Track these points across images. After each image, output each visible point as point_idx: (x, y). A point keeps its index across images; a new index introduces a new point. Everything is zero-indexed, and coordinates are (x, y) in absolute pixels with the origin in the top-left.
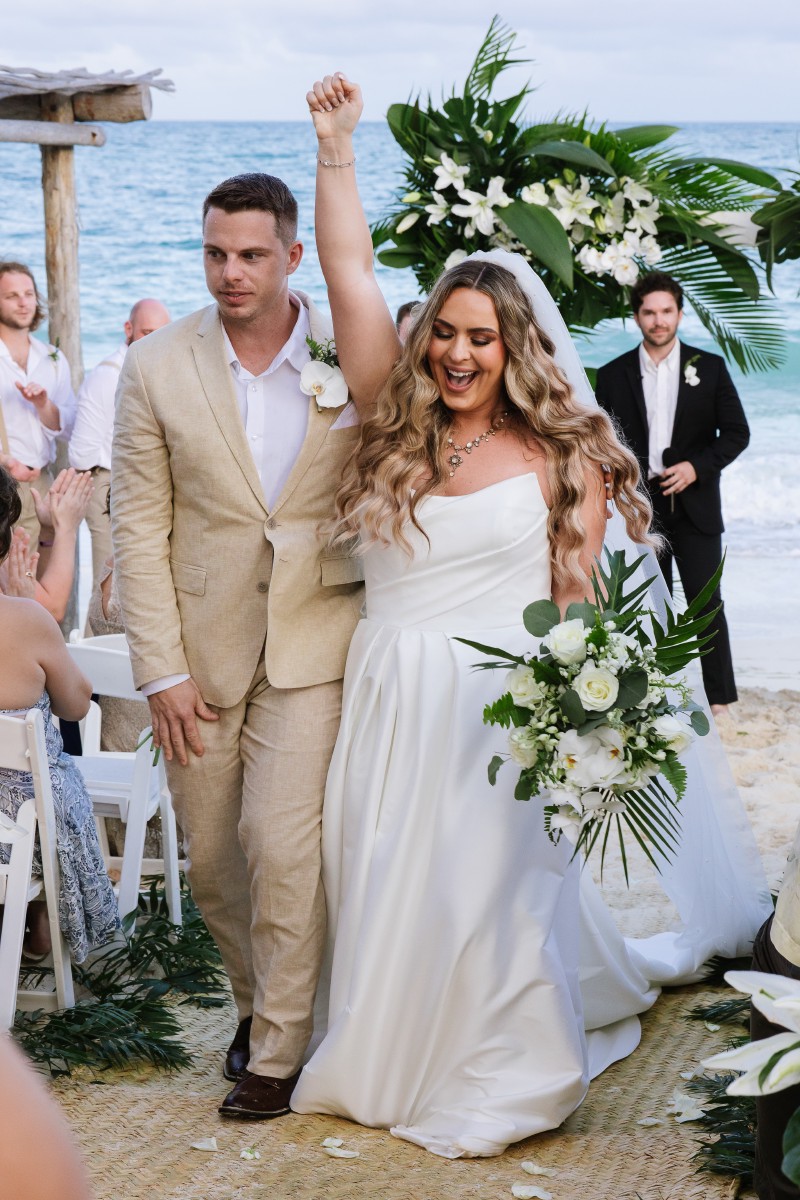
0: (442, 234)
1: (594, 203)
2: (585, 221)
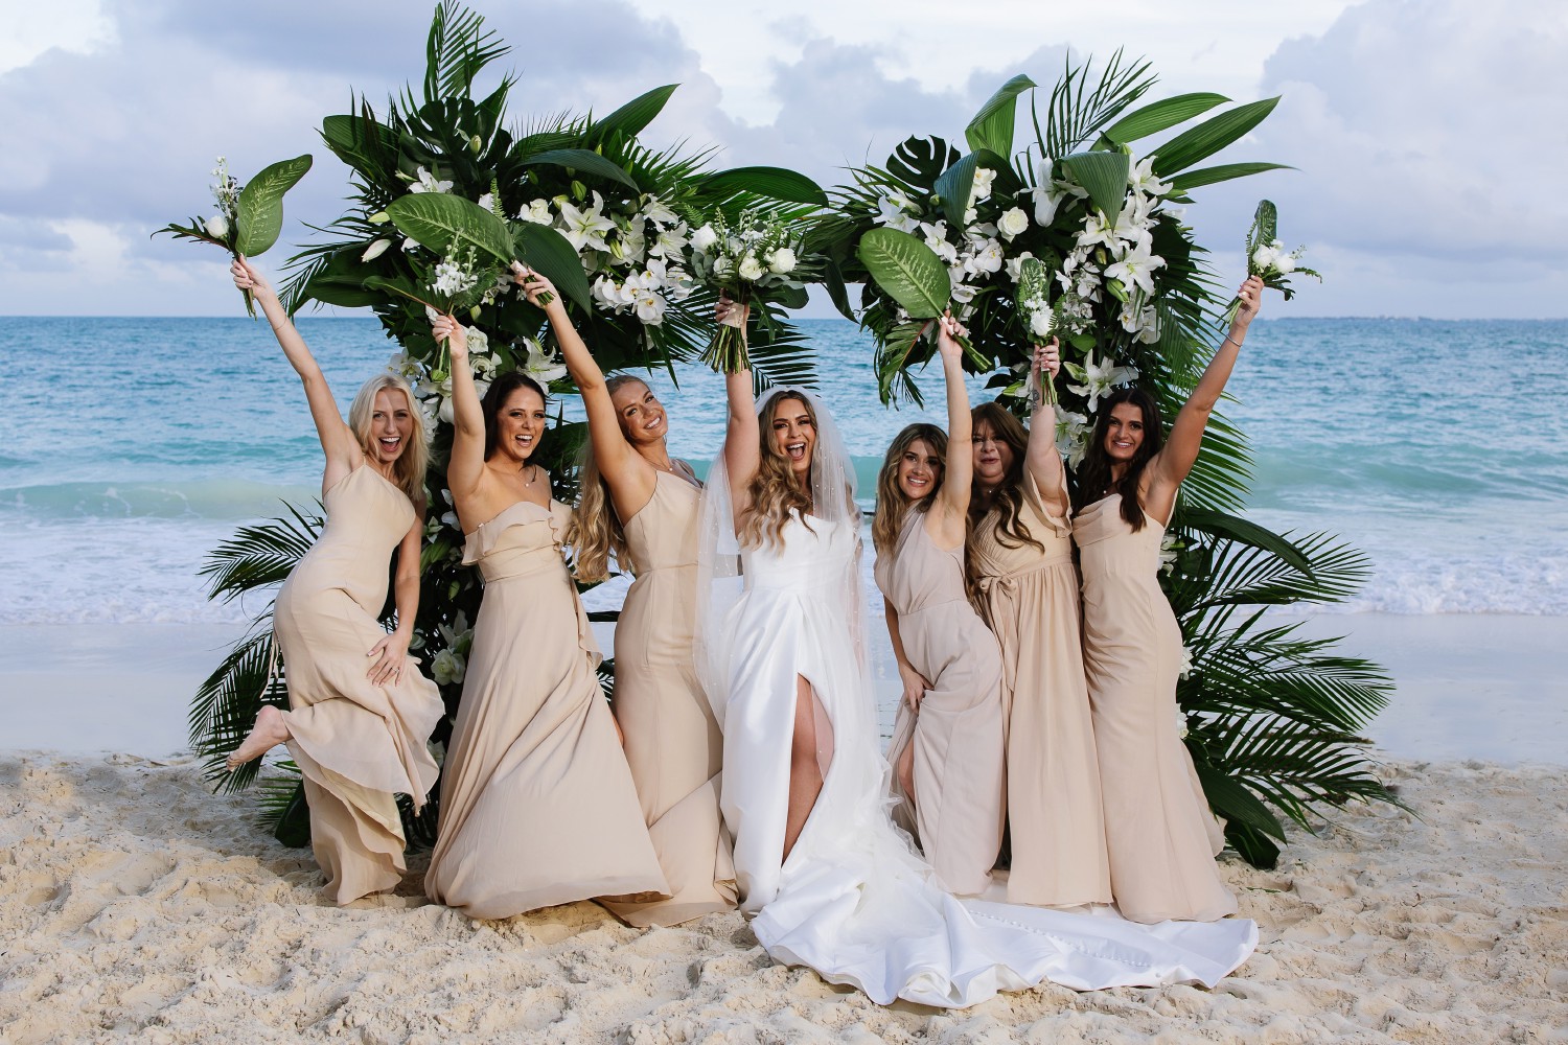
0: (420, 264)
1: (610, 225)
2: (599, 245)
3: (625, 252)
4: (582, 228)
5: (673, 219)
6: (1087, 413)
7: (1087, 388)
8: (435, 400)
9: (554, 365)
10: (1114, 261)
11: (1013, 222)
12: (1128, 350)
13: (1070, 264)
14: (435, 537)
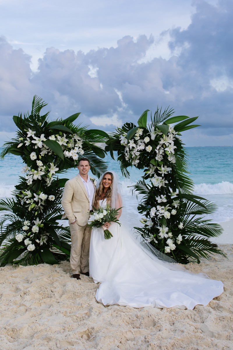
0: (29, 148)
1: (67, 140)
2: (65, 144)
3: (70, 145)
4: (62, 141)
5: (80, 139)
6: (162, 177)
7: (162, 172)
8: (32, 175)
9: (56, 168)
10: (167, 147)
11: (147, 140)
12: (170, 164)
13: (158, 148)
14: (32, 203)
